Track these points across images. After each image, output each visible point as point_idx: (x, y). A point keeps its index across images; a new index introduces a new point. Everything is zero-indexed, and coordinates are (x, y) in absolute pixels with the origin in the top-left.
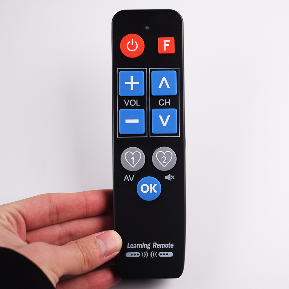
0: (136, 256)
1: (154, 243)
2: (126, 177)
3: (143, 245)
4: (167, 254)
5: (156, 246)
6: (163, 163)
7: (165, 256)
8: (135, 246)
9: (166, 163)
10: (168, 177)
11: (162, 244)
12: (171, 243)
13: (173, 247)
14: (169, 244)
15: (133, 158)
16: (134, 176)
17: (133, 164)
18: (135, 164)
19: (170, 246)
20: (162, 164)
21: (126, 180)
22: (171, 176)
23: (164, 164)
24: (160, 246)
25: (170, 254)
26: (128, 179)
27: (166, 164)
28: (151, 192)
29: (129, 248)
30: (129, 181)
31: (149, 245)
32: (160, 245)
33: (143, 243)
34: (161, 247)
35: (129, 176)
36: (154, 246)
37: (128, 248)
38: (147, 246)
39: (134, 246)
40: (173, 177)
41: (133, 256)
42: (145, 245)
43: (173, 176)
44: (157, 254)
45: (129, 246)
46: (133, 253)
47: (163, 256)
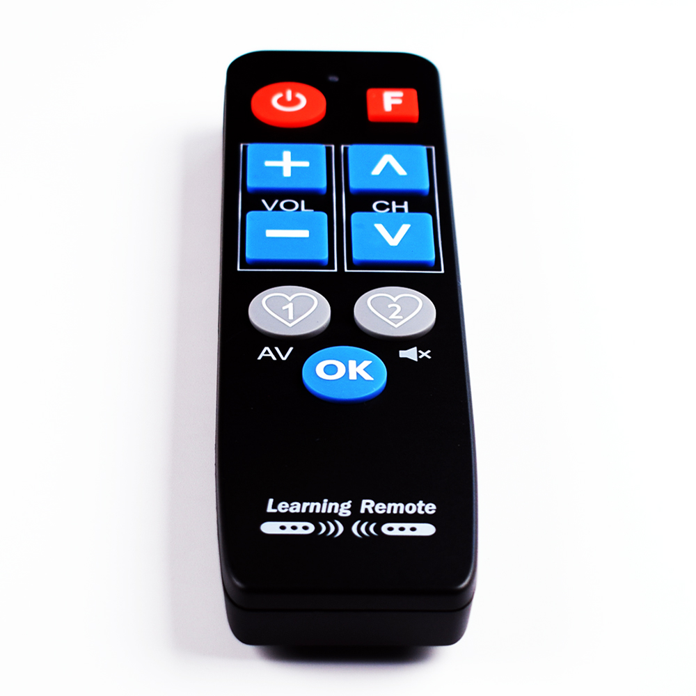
0: (300, 531)
1: (364, 502)
2: (265, 353)
3: (325, 504)
4: (413, 529)
5: (373, 508)
6: (393, 316)
7: (407, 533)
8: (296, 507)
9: (401, 317)
10: (411, 354)
11: (394, 504)
12: (426, 503)
13: (434, 512)
14: (421, 504)
15: (290, 306)
16: (291, 349)
17: (291, 317)
18: (295, 317)
19: (423, 510)
20: (390, 320)
21: (263, 357)
22: (420, 351)
23: (396, 321)
24: (386, 510)
25: (427, 530)
26: (271, 355)
27: (402, 320)
28: (353, 376)
29: (275, 511)
30: (274, 358)
31: (346, 506)
32: (387, 506)
33: (326, 501)
34: (389, 512)
35: (277, 349)
36: (366, 510)
37: (270, 509)
38: (340, 508)
39: (290, 506)
40: (425, 355)
41: (289, 531)
42: (331, 505)
43: (424, 352)
44: (378, 529)
45: (275, 506)
46: (288, 524)
47: (396, 532)
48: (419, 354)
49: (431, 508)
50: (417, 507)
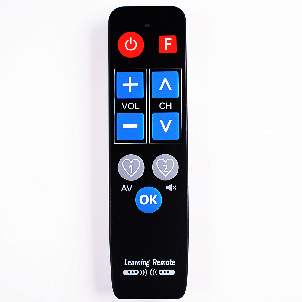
0: (134, 274)
1: (154, 260)
2: (124, 187)
3: (142, 261)
4: (168, 272)
5: (156, 263)
6: (165, 171)
7: (166, 274)
8: (134, 263)
9: (167, 172)
10: (170, 188)
11: (163, 261)
12: (172, 260)
13: (174, 264)
14: (171, 261)
15: (131, 166)
16: (132, 185)
17: (131, 172)
18: (133, 172)
19: (171, 263)
20: (163, 172)
21: (123, 190)
22: (173, 186)
23: (166, 173)
24: (160, 263)
25: (172, 272)
26: (125, 189)
29: (127, 265)
30: (126, 191)
31: (148, 262)
32: (160, 262)
33: (142, 260)
34: (161, 265)
35: (127, 185)
36: (154, 263)
37: (125, 264)
38: (146, 263)
39: (132, 263)
40: (174, 188)
41: (131, 274)
42: (144, 261)
43: (174, 186)
44: (157, 272)
45: (127, 263)
46: (131, 271)
47: (163, 274)
48: (173, 188)
49: (173, 263)
50: (170, 262)
